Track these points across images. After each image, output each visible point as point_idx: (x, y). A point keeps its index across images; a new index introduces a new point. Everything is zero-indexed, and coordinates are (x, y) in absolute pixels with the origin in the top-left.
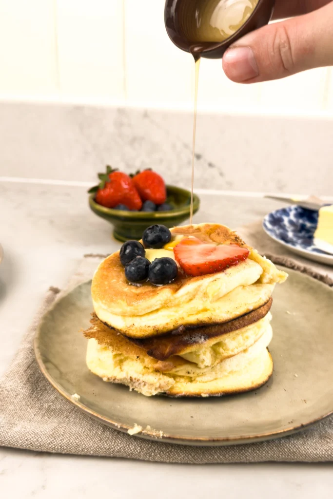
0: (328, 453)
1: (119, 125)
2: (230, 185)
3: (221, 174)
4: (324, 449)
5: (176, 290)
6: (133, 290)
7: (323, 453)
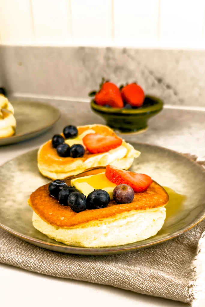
0: (151, 289)
1: (107, 59)
2: (182, 102)
3: (176, 94)
4: (149, 285)
5: (84, 161)
6: (61, 159)
7: (148, 288)
